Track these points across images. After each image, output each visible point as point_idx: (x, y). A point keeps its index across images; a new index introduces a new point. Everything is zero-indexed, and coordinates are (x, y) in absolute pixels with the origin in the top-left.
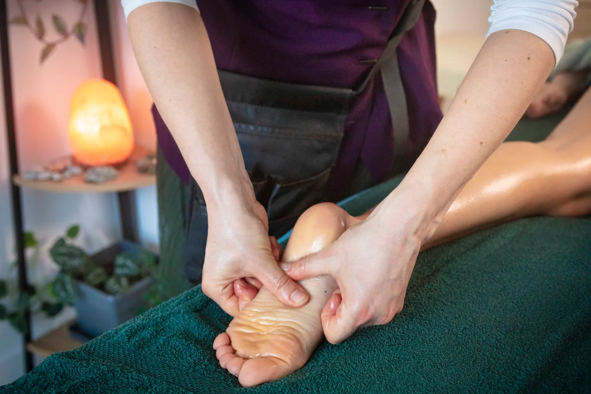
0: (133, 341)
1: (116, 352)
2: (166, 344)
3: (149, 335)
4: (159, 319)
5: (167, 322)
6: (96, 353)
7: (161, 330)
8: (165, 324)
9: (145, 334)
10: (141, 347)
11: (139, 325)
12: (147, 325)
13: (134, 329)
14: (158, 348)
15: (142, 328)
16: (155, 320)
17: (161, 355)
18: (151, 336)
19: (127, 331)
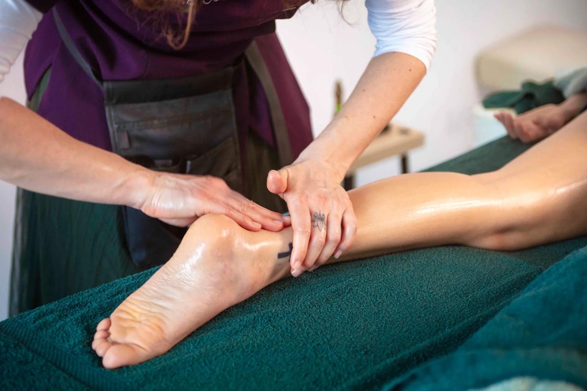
0: (37, 323)
1: (20, 331)
2: (61, 328)
3: (52, 319)
4: (66, 307)
5: (72, 310)
6: (5, 329)
7: (64, 316)
8: (70, 311)
9: (50, 318)
10: (41, 328)
11: (48, 310)
12: (55, 310)
13: (43, 313)
14: (53, 331)
15: (50, 312)
16: (63, 307)
17: (53, 337)
18: (53, 320)
19: (36, 314)
